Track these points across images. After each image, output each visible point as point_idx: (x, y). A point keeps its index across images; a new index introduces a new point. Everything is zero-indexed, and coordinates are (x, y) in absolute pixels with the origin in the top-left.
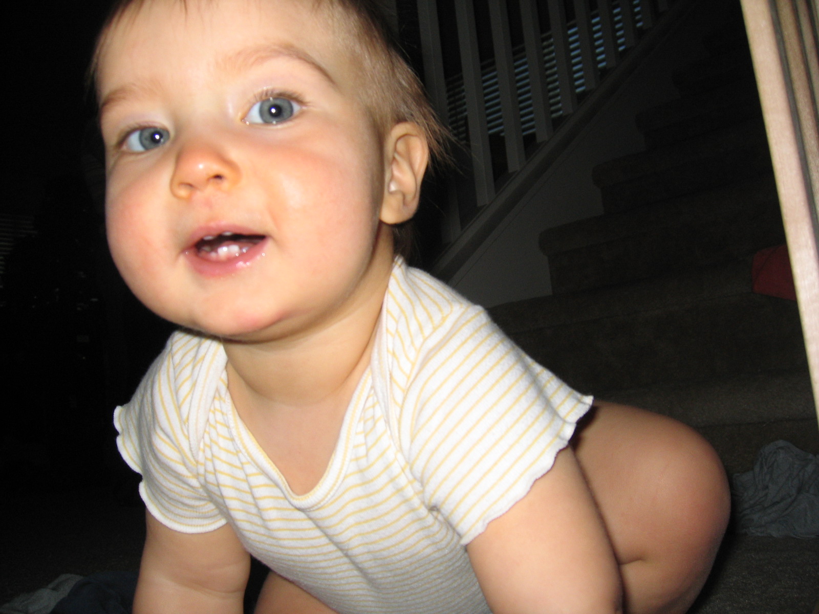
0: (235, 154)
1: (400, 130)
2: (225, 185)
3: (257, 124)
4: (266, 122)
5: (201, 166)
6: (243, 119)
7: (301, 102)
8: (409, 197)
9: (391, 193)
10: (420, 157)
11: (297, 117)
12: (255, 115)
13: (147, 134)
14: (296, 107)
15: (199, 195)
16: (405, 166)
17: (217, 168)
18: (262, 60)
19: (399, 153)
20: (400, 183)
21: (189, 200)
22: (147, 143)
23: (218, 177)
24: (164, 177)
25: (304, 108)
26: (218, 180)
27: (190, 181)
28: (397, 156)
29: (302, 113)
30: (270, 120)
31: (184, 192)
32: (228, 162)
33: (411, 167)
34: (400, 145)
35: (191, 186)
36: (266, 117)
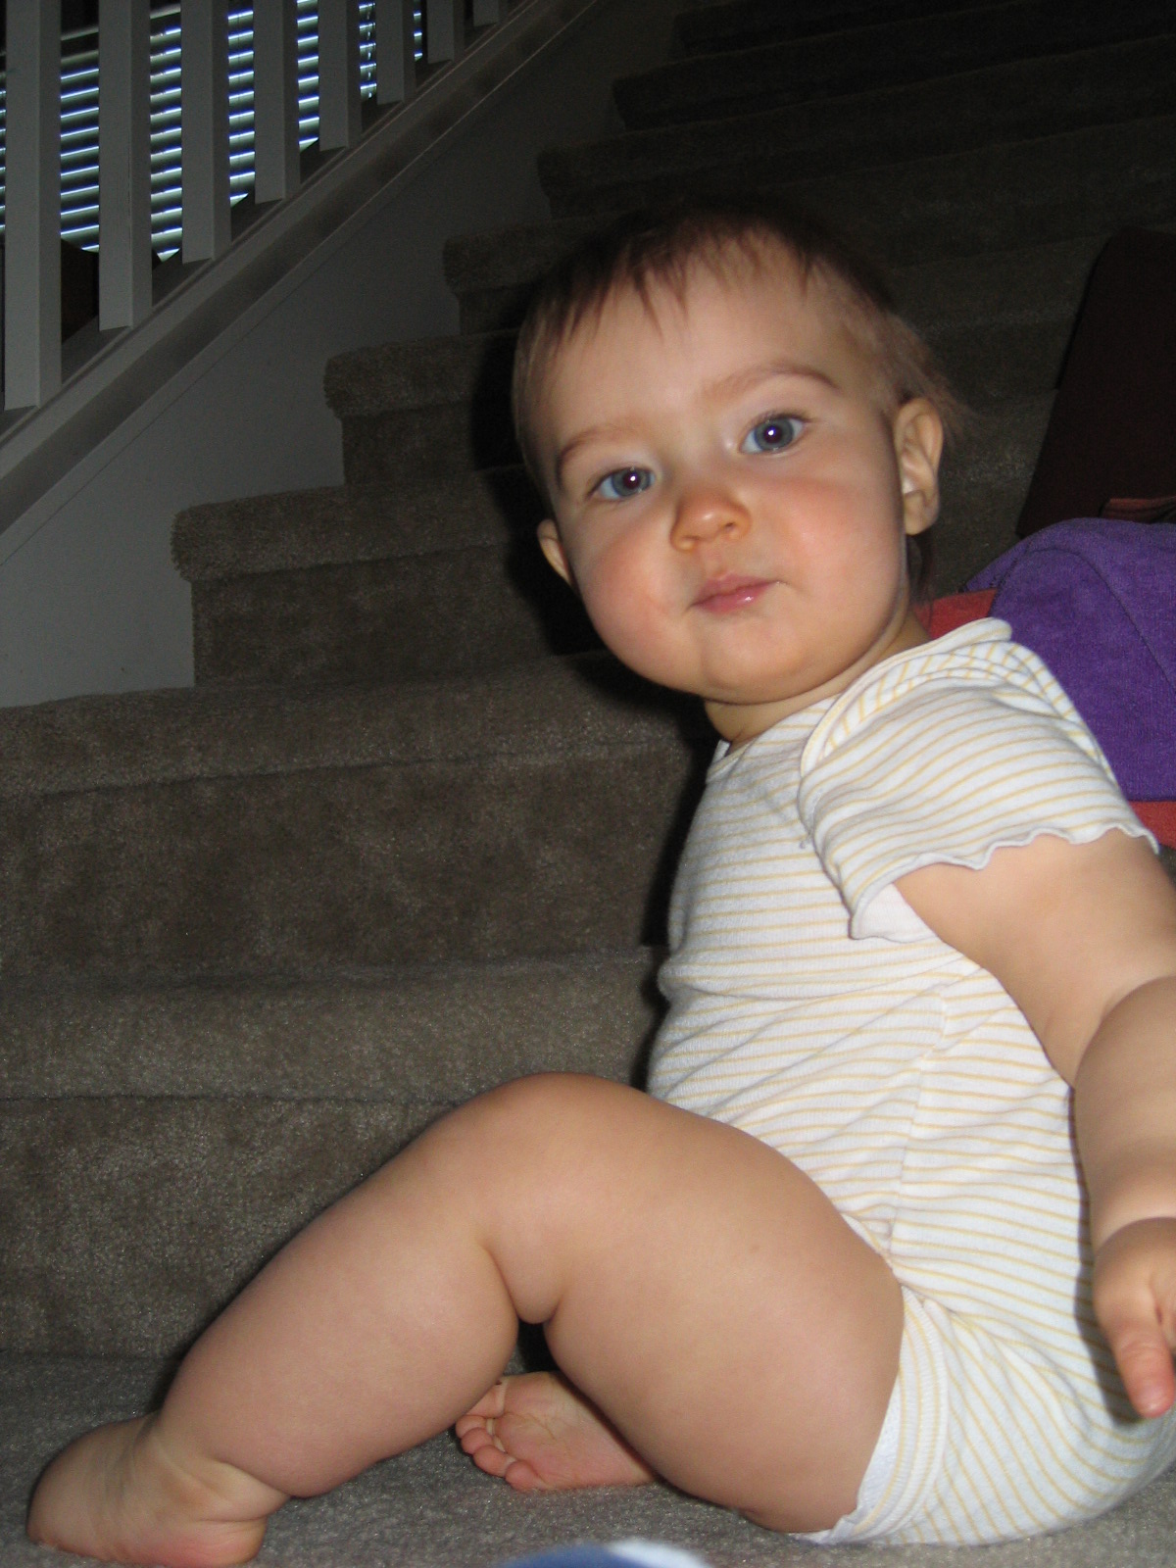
0: (745, 496)
1: (908, 412)
2: (734, 534)
3: (755, 453)
4: (765, 450)
5: (708, 516)
6: (740, 451)
7: (801, 418)
9: (909, 495)
10: (932, 437)
11: (801, 439)
12: (751, 445)
13: (619, 477)
14: (797, 426)
15: (705, 547)
16: (918, 455)
17: (725, 515)
19: (909, 442)
20: (915, 478)
21: (694, 551)
22: (619, 487)
23: (730, 525)
25: (808, 425)
26: (729, 530)
27: (696, 534)
28: (907, 446)
29: (806, 433)
30: (768, 446)
31: (687, 545)
32: (739, 508)
33: (924, 453)
34: (910, 433)
35: (696, 539)
36: (764, 443)
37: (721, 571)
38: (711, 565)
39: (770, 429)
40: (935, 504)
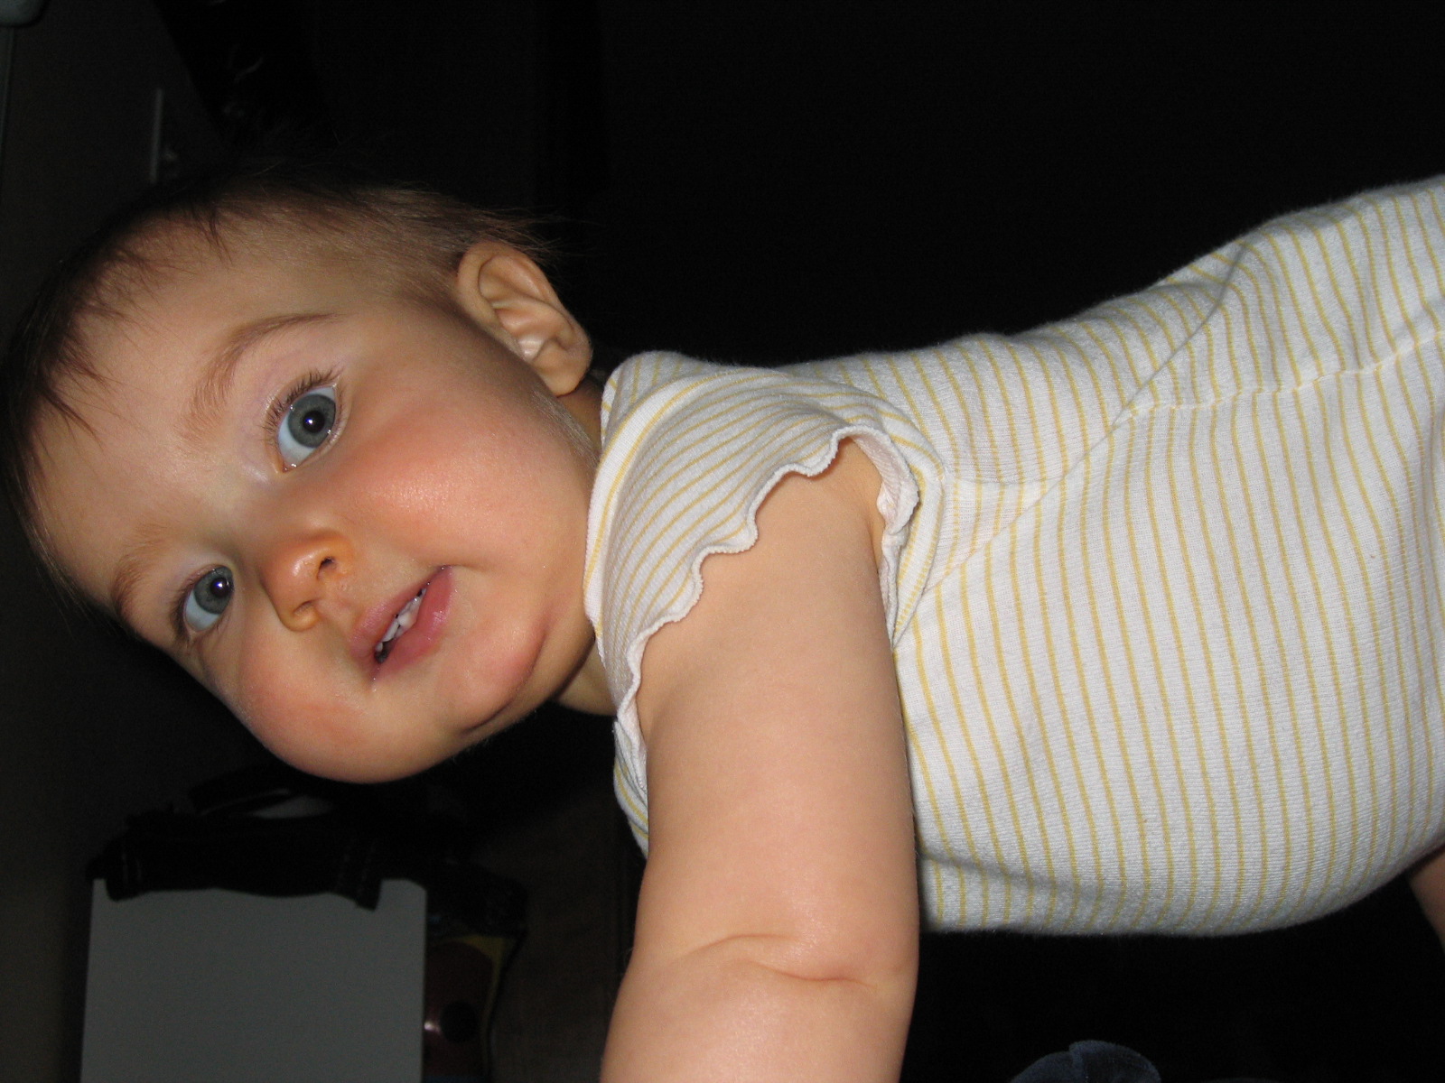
0: (317, 520)
2: (342, 567)
3: (307, 458)
4: (317, 445)
5: (297, 567)
6: (284, 468)
8: (565, 334)
9: (536, 355)
10: (526, 275)
13: (204, 591)
15: (326, 605)
16: (523, 304)
17: (312, 556)
18: (225, 380)
19: (497, 299)
20: (532, 333)
21: (320, 619)
22: (213, 604)
23: (326, 563)
24: (271, 623)
25: (335, 381)
26: (330, 567)
27: (301, 600)
28: (498, 305)
30: (318, 437)
31: (307, 618)
32: (319, 537)
33: (528, 296)
34: (489, 289)
35: (308, 603)
36: (310, 437)
37: (359, 616)
38: (343, 618)
39: (307, 421)
40: (580, 338)
